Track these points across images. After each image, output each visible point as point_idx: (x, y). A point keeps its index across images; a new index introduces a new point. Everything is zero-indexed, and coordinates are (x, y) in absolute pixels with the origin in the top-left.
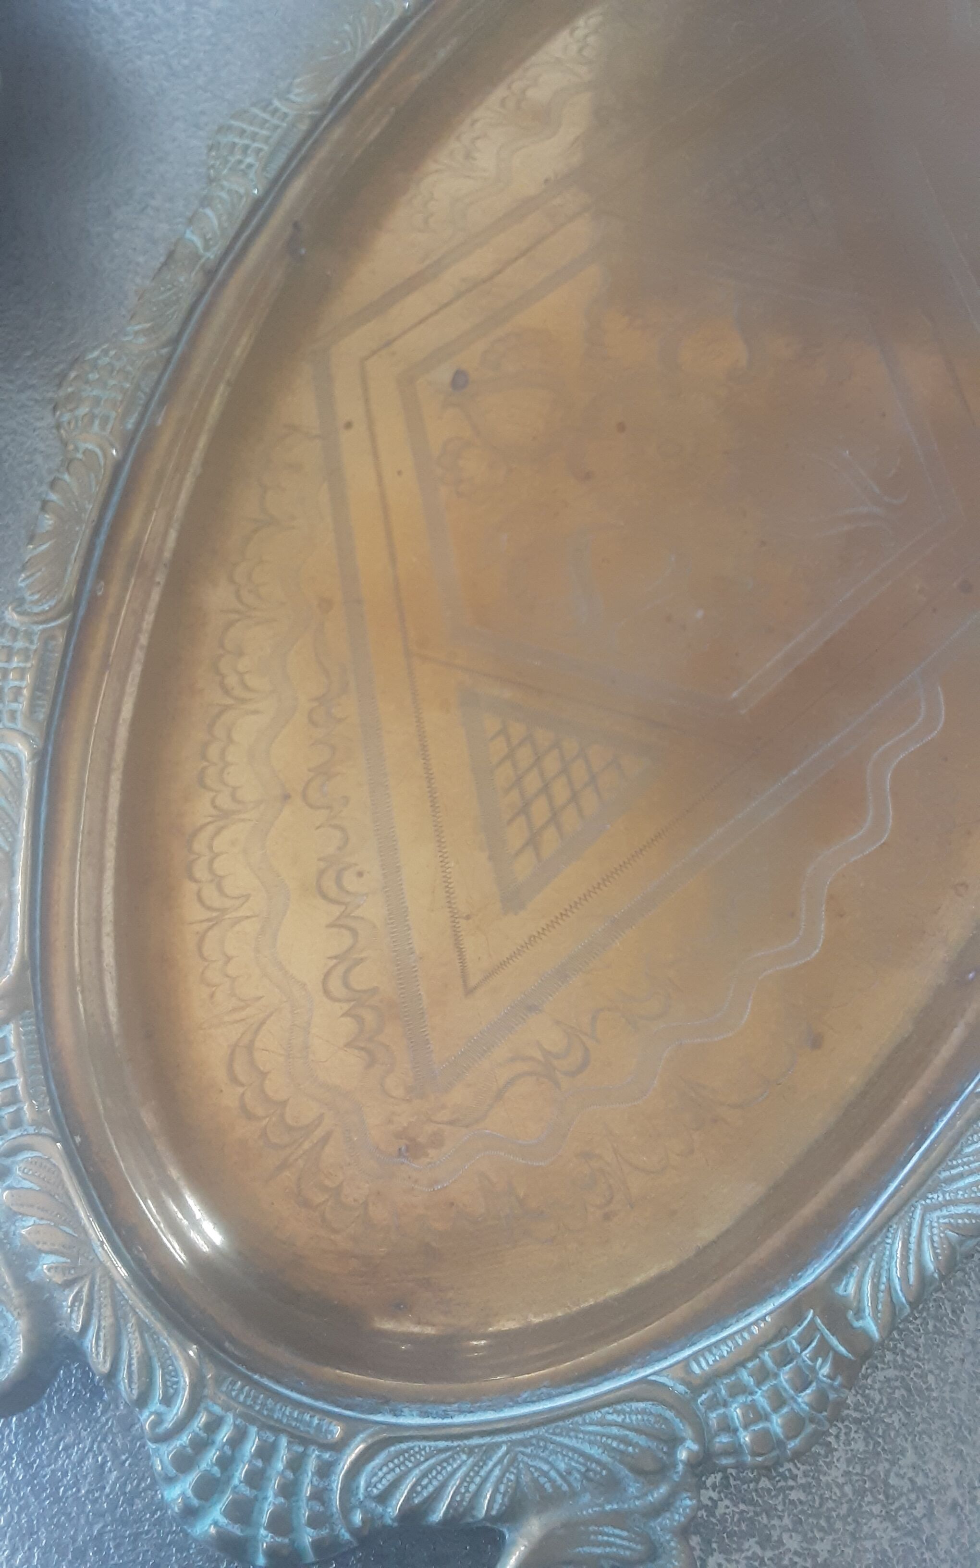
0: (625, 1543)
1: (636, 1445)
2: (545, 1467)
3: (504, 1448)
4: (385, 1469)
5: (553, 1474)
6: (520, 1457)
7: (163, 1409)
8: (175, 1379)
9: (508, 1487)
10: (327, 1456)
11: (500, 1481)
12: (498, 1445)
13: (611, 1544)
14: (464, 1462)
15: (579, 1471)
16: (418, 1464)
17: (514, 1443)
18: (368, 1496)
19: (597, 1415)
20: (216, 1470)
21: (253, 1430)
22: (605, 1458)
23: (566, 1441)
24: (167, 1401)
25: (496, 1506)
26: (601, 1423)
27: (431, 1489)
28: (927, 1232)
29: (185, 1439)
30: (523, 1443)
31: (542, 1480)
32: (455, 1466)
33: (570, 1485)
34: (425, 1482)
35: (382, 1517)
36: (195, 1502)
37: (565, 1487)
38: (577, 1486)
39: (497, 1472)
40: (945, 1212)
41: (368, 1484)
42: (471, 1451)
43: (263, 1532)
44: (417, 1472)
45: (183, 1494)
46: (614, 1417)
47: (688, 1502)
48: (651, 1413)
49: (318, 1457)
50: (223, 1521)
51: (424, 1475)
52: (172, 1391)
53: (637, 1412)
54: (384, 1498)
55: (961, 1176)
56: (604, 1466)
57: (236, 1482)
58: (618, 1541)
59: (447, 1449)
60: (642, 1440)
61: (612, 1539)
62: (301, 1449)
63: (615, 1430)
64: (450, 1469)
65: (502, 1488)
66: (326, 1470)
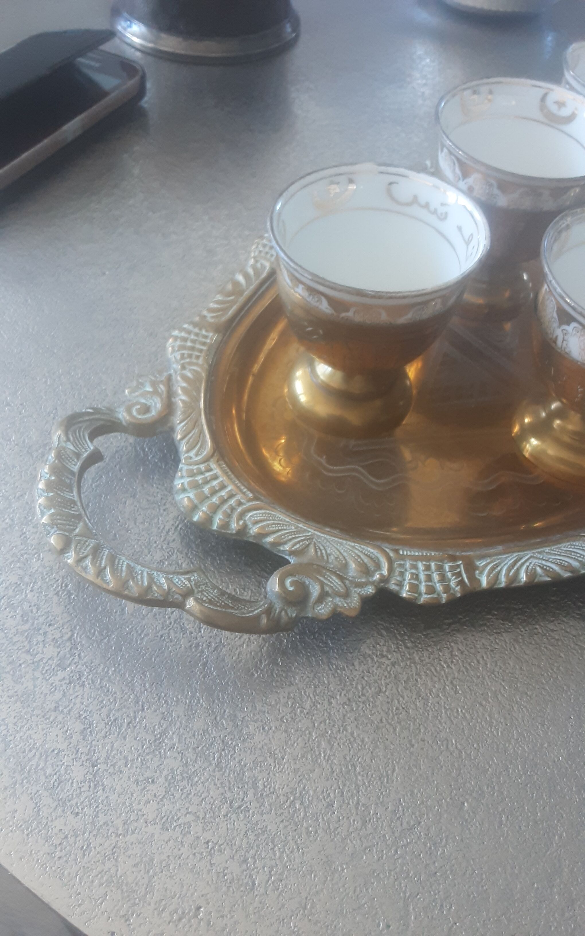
0: (338, 586)
2: (322, 548)
3: (310, 534)
4: (261, 515)
5: (324, 552)
6: (314, 540)
7: (194, 457)
8: (203, 451)
9: (303, 544)
10: (242, 500)
11: (302, 541)
12: (309, 531)
13: (331, 582)
14: (291, 529)
15: (334, 556)
16: (274, 520)
17: (315, 534)
18: (249, 520)
20: (200, 482)
21: (221, 479)
22: (347, 558)
23: (335, 545)
24: (197, 455)
25: (295, 547)
27: (275, 529)
28: (527, 564)
29: (195, 468)
30: (319, 537)
32: (288, 528)
33: (328, 559)
34: (271, 527)
35: (250, 529)
36: (186, 487)
37: (325, 558)
38: (330, 560)
39: (302, 538)
40: (540, 561)
41: (252, 516)
42: (297, 527)
43: (204, 508)
44: (273, 522)
45: (182, 484)
46: (360, 548)
48: (374, 554)
49: (239, 499)
51: (275, 524)
52: (200, 453)
53: (369, 551)
54: (255, 523)
55: (555, 554)
56: (346, 560)
57: (204, 489)
58: (335, 584)
59: (288, 522)
60: (367, 561)
61: (333, 582)
62: (235, 493)
63: (357, 552)
64: (285, 528)
65: (301, 543)
66: (240, 504)
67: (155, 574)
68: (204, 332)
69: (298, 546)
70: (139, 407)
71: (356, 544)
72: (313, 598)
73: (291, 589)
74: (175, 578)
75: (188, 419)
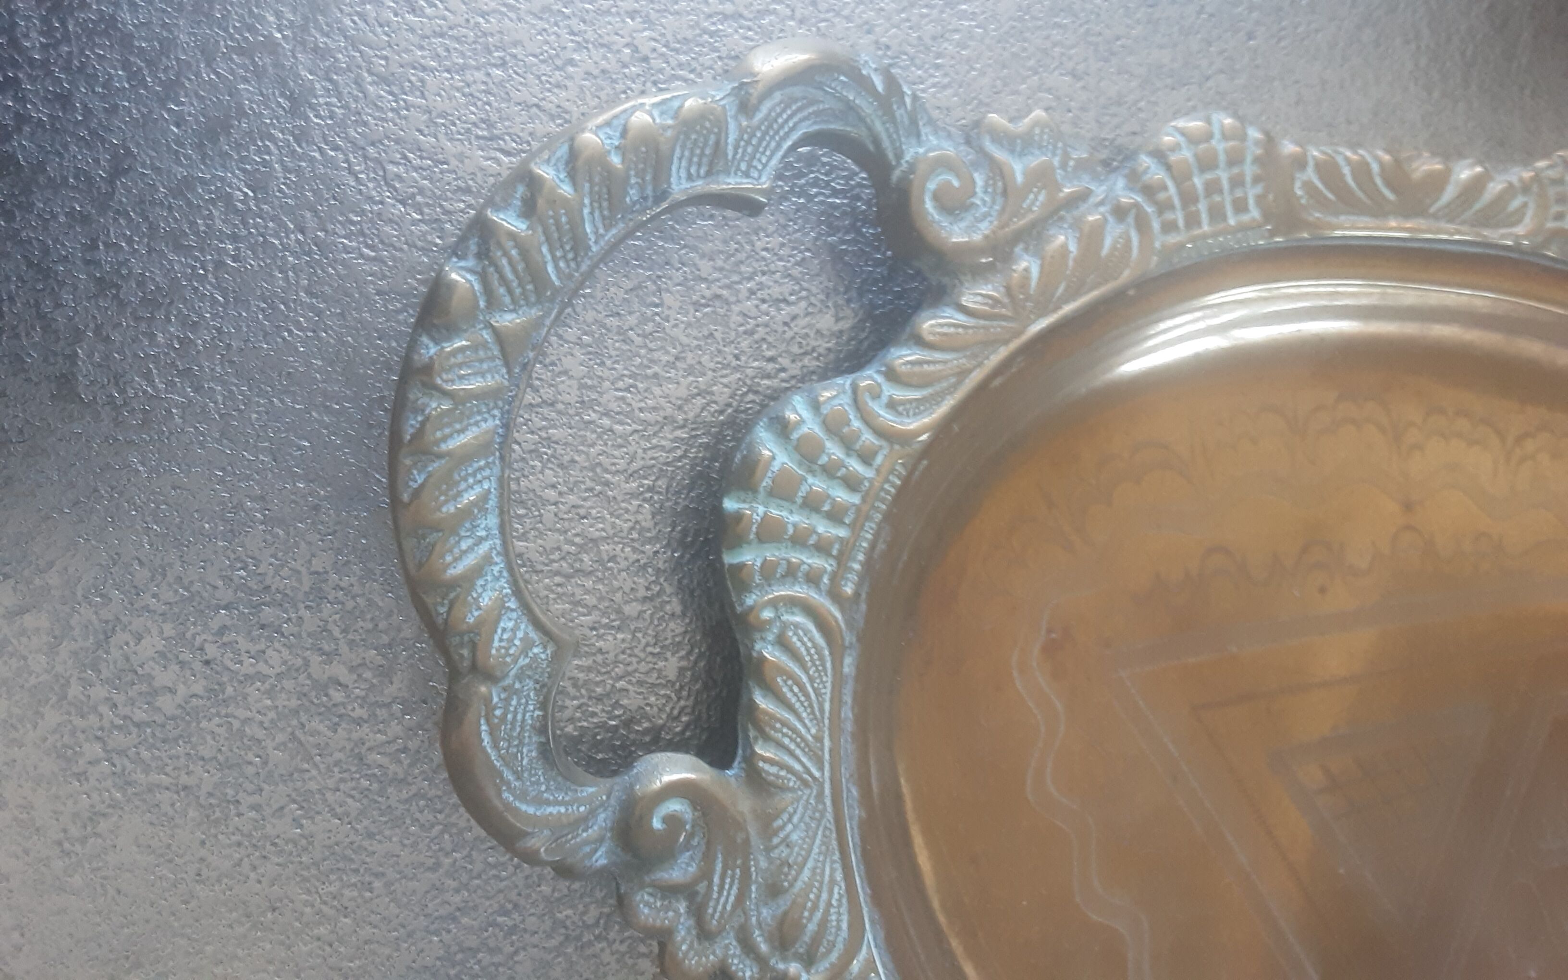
0: (720, 908)
1: (810, 919)
2: (795, 820)
3: (817, 774)
4: (809, 644)
5: (789, 827)
6: (807, 792)
7: (884, 399)
8: (911, 413)
9: (783, 778)
10: (826, 580)
11: (790, 770)
12: (821, 769)
13: (720, 893)
14: (808, 730)
15: (789, 855)
16: (812, 680)
17: (821, 785)
18: (785, 626)
19: (839, 876)
20: (824, 459)
21: (855, 499)
22: (799, 884)
23: (818, 842)
24: (892, 405)
25: (767, 767)
26: (833, 882)
27: (789, 695)
29: (856, 424)
30: (820, 796)
31: (785, 817)
32: (807, 721)
33: (776, 847)
34: (796, 689)
35: (763, 639)
36: (795, 436)
37: (776, 841)
38: (775, 854)
39: (797, 767)
41: (797, 626)
42: (819, 739)
43: (761, 509)
44: (805, 679)
45: (802, 421)
46: (836, 896)
47: (748, 974)
48: (837, 935)
49: (825, 571)
50: (776, 466)
51: (802, 688)
52: (901, 409)
53: (839, 921)
54: (782, 643)
56: (791, 885)
57: (810, 480)
58: (722, 900)
59: (822, 711)
60: (812, 927)
61: (725, 893)
62: (835, 552)
63: (825, 896)
64: (804, 715)
65: (783, 773)
66: (813, 579)
67: (496, 569)
68: (1252, 193)
69: (773, 770)
70: (956, 183)
71: (843, 885)
72: (665, 876)
73: (657, 824)
74: (514, 615)
75: (982, 322)
